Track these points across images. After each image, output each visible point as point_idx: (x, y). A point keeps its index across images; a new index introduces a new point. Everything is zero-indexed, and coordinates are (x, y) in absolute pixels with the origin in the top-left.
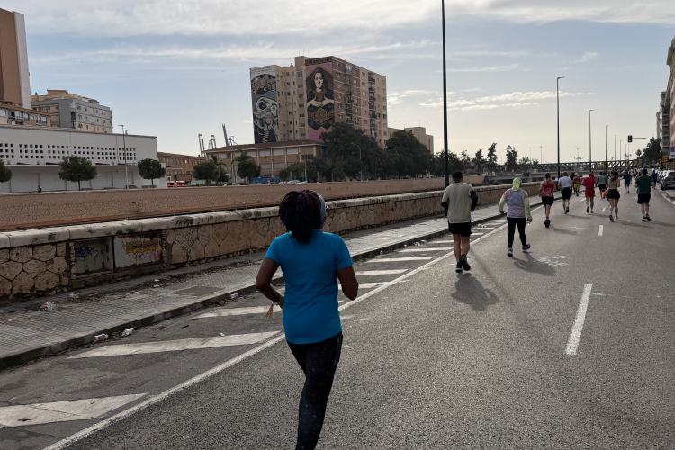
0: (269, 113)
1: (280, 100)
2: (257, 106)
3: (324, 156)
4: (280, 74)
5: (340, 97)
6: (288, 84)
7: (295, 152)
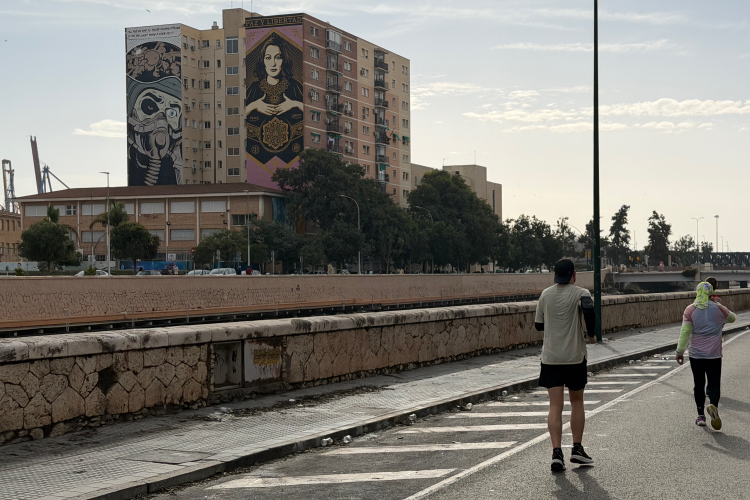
0: (162, 123)
1: (188, 96)
2: (138, 105)
3: (281, 218)
4: (191, 43)
5: (315, 98)
6: (207, 64)
7: (218, 208)
